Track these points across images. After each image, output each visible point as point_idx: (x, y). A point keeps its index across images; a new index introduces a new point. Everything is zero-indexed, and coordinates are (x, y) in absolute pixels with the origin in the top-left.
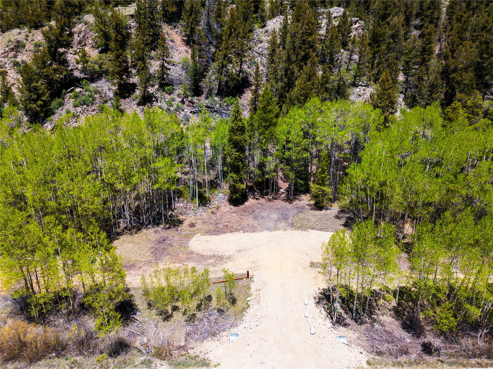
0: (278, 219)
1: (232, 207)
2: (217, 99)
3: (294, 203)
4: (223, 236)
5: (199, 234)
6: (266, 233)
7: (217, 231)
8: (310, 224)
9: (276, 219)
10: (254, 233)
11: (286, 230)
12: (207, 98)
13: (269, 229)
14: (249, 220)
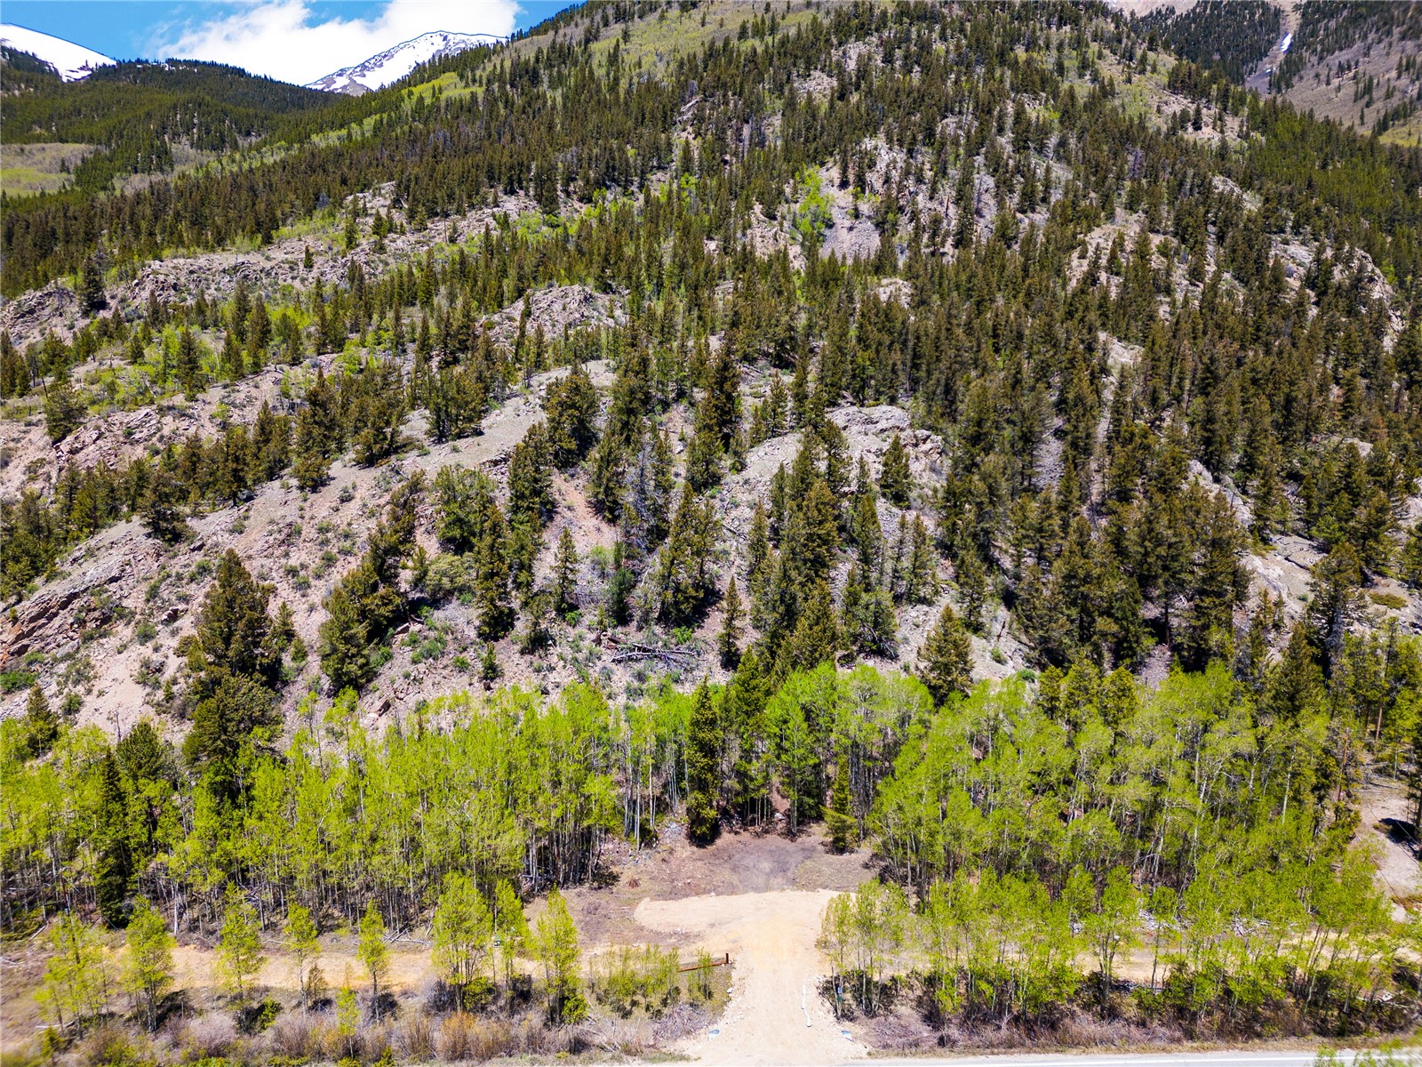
0: (772, 871)
1: (695, 849)
2: (658, 629)
3: (799, 840)
4: (685, 900)
5: (648, 899)
6: (752, 897)
7: (673, 894)
8: (822, 879)
9: (768, 870)
10: (734, 897)
11: (783, 890)
12: (640, 629)
13: (757, 889)
14: (725, 874)
